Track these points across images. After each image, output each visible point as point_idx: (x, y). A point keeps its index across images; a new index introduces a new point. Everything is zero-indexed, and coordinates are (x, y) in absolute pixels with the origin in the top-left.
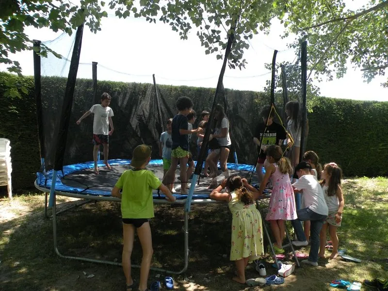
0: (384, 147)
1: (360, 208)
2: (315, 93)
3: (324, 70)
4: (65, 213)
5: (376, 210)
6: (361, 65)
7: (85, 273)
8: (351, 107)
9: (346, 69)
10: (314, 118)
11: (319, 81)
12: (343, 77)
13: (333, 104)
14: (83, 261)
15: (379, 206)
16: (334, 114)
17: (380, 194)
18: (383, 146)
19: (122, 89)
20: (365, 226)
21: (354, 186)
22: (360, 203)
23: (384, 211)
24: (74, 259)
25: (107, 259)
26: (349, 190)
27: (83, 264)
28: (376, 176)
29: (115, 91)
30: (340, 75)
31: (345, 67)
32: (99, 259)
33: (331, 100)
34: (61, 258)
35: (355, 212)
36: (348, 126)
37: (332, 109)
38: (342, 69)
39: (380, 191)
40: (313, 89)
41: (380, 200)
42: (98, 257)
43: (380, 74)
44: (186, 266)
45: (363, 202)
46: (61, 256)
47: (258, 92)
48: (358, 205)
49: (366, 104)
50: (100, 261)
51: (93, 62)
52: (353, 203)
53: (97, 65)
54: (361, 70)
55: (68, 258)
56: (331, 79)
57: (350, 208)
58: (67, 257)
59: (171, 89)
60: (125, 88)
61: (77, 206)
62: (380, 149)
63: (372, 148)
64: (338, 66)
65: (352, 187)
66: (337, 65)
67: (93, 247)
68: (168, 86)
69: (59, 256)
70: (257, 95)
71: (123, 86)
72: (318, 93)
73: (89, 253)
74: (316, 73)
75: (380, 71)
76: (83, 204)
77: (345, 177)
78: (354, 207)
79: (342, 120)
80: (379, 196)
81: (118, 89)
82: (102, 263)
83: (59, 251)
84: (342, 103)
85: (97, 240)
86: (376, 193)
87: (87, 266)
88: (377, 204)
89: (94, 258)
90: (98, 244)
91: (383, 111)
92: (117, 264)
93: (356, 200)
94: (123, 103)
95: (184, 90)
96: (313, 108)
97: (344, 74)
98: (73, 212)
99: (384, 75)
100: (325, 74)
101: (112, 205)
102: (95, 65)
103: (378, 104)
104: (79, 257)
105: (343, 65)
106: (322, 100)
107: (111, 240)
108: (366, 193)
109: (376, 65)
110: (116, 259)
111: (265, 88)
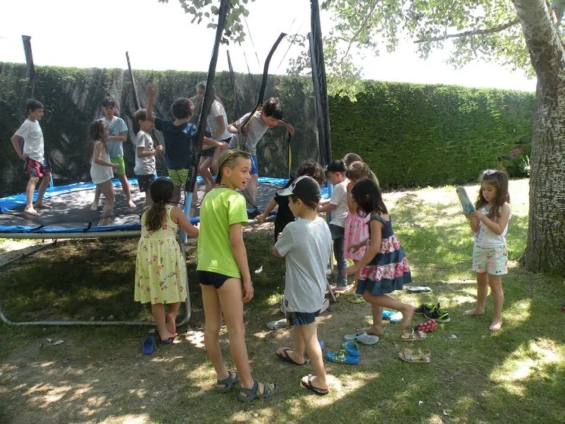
0: (453, 146)
1: (418, 226)
2: (358, 74)
3: (367, 42)
4: (8, 267)
5: (437, 228)
6: (414, 35)
7: (50, 340)
8: (409, 93)
9: (398, 40)
10: (360, 110)
11: (362, 58)
12: (394, 50)
13: (385, 89)
14: (45, 326)
15: (441, 222)
16: (386, 102)
17: (445, 207)
18: (451, 144)
19: (76, 78)
20: (421, 248)
21: (414, 199)
22: (419, 220)
23: (447, 228)
24: (30, 325)
25: (80, 319)
26: (407, 205)
27: (44, 329)
28: (443, 185)
29: (66, 82)
30: (391, 48)
31: (397, 38)
32: (68, 321)
33: (381, 84)
34: (10, 326)
35: (412, 231)
36: (406, 119)
37: (383, 96)
38: (393, 41)
39: (446, 204)
40: (355, 69)
41: (444, 215)
42: (66, 318)
43: (438, 47)
44: (189, 315)
45: (423, 219)
46: (10, 323)
47: (280, 76)
48: (416, 223)
49: (429, 89)
50: (69, 323)
51: (23, 36)
52: (411, 221)
53: (31, 41)
54: (415, 42)
55: (21, 325)
56: (378, 55)
57: (406, 228)
58: (19, 324)
59: (151, 76)
60: (81, 76)
61: (24, 257)
62: (447, 149)
63: (438, 148)
64: (388, 36)
65: (411, 201)
66: (386, 35)
67: (57, 307)
68: (148, 71)
69: (7, 324)
70: (279, 80)
71: (78, 73)
72: (361, 75)
73: (52, 314)
74: (358, 46)
75: (438, 43)
76: (35, 252)
77: (404, 189)
78: (412, 227)
79: (398, 111)
80: (443, 211)
81: (69, 77)
82: (73, 325)
83: (7, 317)
84: (397, 88)
85: (61, 297)
86: (440, 207)
87: (52, 330)
88: (440, 220)
89: (60, 319)
90: (64, 302)
91: (451, 98)
92: (94, 323)
93: (415, 217)
94: (80, 99)
95: (171, 75)
96: (357, 96)
97: (395, 47)
98: (20, 264)
99: (442, 48)
100: (370, 48)
101: (78, 250)
102: (27, 41)
103: (444, 89)
104: (38, 321)
105: (393, 34)
106: (368, 85)
107: (83, 295)
108: (427, 208)
109: (433, 35)
110: (93, 318)
111: (288, 70)
